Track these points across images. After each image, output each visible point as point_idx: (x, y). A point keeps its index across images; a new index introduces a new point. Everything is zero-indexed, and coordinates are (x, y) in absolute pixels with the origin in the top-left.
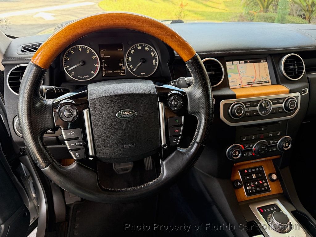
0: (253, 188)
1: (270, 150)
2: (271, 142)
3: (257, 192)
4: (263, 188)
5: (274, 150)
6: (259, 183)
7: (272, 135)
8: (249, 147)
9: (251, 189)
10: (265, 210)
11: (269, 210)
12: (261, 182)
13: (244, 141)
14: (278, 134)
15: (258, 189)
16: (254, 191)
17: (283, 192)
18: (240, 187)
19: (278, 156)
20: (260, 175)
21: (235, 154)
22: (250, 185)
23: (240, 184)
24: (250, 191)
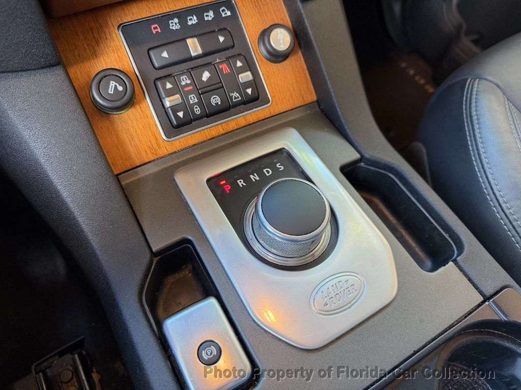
0: (193, 99)
3: (213, 114)
4: (235, 94)
6: (215, 72)
9: (184, 106)
10: (241, 183)
11: (254, 177)
12: (225, 68)
15: (215, 100)
16: (197, 110)
17: (315, 98)
18: (130, 102)
20: (221, 39)
23: (120, 88)
24: (181, 114)
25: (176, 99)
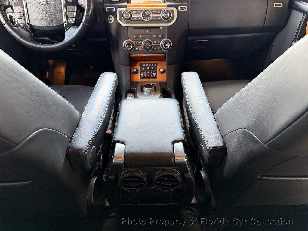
0: (145, 75)
1: (155, 48)
2: (155, 42)
3: (147, 77)
4: (152, 76)
5: (159, 48)
6: (150, 72)
7: (154, 36)
8: (138, 43)
9: (144, 75)
12: (152, 72)
13: (135, 38)
14: (160, 36)
15: (149, 76)
17: (166, 80)
18: (137, 73)
19: (163, 55)
20: (153, 68)
21: (128, 46)
22: (144, 73)
24: (143, 76)
25: (143, 74)
